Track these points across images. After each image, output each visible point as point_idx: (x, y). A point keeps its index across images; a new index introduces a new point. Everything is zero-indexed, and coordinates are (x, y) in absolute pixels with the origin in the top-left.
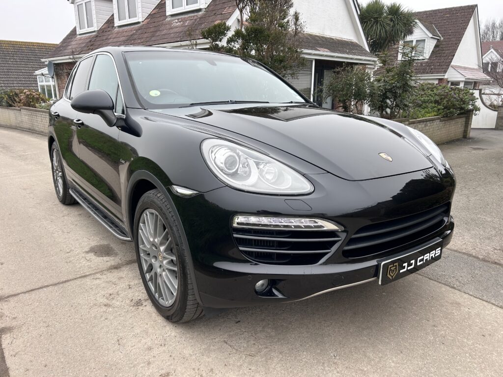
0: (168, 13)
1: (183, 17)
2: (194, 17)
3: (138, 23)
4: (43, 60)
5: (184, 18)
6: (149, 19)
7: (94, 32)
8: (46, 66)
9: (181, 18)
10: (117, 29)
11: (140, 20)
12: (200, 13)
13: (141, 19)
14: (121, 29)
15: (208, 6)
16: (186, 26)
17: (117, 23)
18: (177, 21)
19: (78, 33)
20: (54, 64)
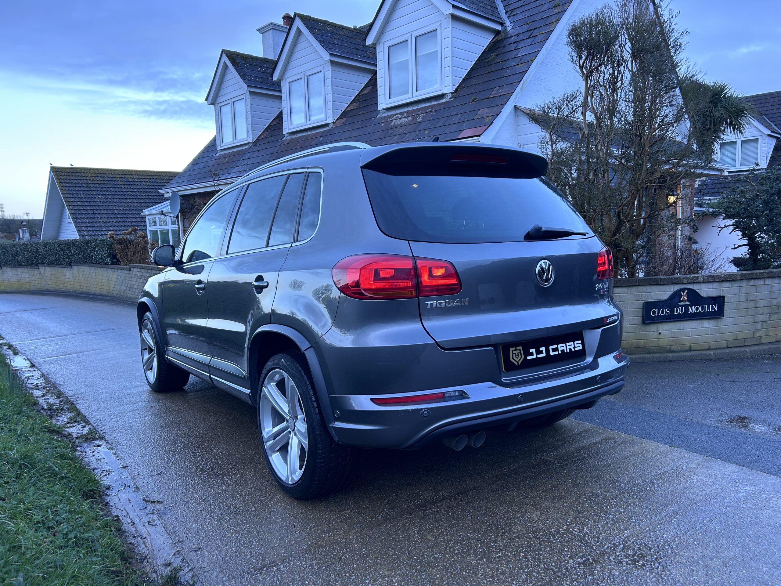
0: (381, 106)
1: (410, 108)
2: (432, 107)
3: (327, 125)
4: (161, 191)
5: (413, 111)
6: (345, 119)
7: (248, 143)
8: (167, 199)
9: (407, 112)
10: (288, 138)
11: (330, 120)
12: (444, 101)
13: (332, 118)
14: (295, 136)
15: (457, 89)
16: (421, 122)
17: (287, 129)
18: (400, 116)
19: (219, 148)
20: (181, 196)
